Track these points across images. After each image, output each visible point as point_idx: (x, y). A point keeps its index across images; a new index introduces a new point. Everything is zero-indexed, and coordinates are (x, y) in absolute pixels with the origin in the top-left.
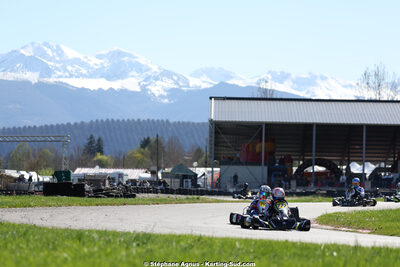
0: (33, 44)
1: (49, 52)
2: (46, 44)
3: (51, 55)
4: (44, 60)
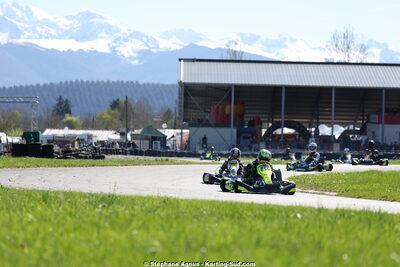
0: (2, 4)
1: (19, 13)
2: (15, 5)
3: (20, 16)
4: (13, 21)
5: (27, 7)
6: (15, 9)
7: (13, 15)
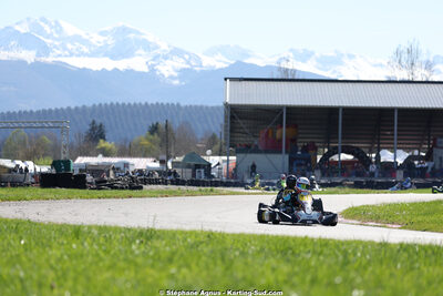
0: (28, 19)
1: (47, 28)
2: (43, 19)
3: (49, 32)
4: (41, 38)
5: (56, 22)
6: (42, 24)
7: (41, 31)
